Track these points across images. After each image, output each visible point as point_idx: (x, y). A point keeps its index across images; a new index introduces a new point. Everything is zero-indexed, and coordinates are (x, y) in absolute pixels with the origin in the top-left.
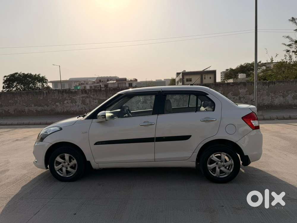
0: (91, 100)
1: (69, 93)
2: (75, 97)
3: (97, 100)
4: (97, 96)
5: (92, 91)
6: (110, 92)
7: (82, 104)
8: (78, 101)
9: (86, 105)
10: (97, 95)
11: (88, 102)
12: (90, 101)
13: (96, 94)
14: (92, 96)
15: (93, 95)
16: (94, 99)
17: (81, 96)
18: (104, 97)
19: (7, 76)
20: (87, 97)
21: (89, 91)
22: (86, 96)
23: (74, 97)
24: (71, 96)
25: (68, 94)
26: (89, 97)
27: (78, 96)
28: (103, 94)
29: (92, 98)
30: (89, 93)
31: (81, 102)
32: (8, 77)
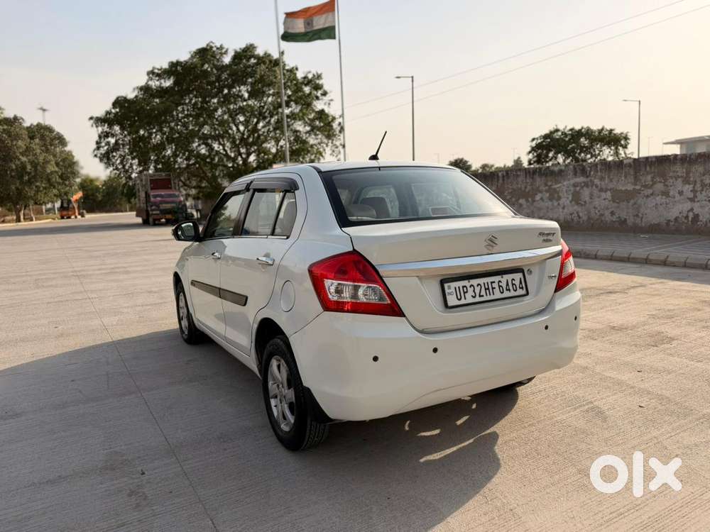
0: (596, 192)
1: (546, 176)
2: (559, 185)
3: (609, 193)
4: (611, 181)
5: (599, 166)
6: (648, 168)
7: (573, 203)
8: (565, 194)
9: (582, 205)
10: (611, 177)
11: (587, 199)
12: (591, 196)
13: (609, 177)
14: (597, 181)
15: (602, 179)
16: (601, 190)
17: (572, 182)
18: (628, 183)
19: (537, 139)
20: (586, 185)
21: (591, 168)
22: (584, 182)
23: (556, 184)
24: (549, 183)
25: (543, 178)
26: (589, 183)
27: (565, 183)
28: (626, 177)
29: (597, 187)
30: (592, 173)
31: (570, 198)
32: (539, 141)
